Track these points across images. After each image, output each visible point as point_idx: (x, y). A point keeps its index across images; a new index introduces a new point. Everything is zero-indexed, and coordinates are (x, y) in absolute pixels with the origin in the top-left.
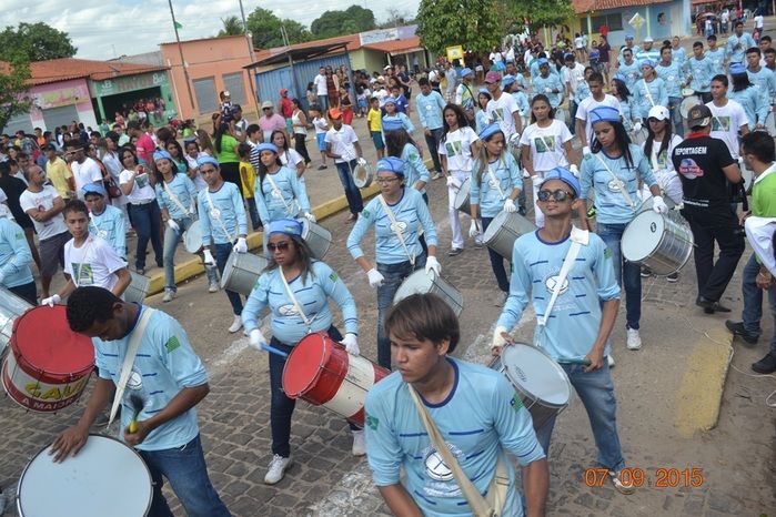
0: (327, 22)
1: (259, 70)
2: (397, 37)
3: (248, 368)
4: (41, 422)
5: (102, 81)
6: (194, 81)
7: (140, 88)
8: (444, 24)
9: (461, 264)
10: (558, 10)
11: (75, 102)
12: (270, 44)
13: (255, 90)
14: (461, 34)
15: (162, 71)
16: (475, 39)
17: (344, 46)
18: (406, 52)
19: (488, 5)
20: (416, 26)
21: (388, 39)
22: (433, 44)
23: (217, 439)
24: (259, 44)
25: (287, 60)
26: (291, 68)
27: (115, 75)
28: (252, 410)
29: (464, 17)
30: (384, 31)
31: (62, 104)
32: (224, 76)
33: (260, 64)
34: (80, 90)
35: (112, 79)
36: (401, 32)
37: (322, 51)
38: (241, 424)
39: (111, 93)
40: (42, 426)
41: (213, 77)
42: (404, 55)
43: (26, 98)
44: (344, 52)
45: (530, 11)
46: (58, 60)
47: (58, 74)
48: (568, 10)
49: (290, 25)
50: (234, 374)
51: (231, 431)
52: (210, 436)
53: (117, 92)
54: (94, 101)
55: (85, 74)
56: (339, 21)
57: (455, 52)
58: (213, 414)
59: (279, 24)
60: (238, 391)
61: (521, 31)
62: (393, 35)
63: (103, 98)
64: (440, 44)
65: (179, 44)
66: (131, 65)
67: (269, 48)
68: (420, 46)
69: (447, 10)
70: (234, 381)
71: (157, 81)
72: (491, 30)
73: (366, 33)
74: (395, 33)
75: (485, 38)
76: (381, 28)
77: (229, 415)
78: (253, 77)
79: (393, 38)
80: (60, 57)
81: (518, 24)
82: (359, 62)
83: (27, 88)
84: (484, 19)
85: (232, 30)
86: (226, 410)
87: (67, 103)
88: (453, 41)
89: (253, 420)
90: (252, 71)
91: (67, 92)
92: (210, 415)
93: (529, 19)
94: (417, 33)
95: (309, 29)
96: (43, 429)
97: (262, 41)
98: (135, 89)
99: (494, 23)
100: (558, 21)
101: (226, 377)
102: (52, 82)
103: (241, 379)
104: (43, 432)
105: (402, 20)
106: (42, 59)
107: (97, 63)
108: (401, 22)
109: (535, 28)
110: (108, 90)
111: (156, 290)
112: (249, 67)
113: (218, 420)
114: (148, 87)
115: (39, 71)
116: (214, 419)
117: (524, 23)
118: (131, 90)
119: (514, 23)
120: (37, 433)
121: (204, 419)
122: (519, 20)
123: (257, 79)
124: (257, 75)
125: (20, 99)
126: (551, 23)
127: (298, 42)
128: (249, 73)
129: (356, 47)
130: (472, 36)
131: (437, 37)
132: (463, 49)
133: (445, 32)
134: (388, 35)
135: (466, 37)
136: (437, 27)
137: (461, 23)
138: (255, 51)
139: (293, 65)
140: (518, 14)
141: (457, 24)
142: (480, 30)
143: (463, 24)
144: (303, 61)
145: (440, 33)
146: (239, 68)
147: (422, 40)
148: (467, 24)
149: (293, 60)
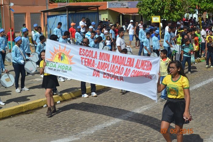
1: (50, 14)
2: (127, 6)
6: (14, 14)
9: (140, 136)
13: (46, 24)
14: (161, 10)
16: (167, 14)
18: (131, 15)
22: (146, 13)
25: (65, 11)
30: (121, 2)
32: (31, 14)
33: (51, 11)
36: (130, 4)
37: (86, 8)
41: (25, 14)
44: (97, 11)
45: (199, 2)
61: (195, 12)
62: (125, 5)
64: (149, 14)
67: (58, 2)
68: (138, 13)
72: (177, 10)
73: (111, 2)
75: (174, 14)
78: (46, 17)
81: (193, 8)
82: (104, 17)
88: (156, 13)
90: (46, 14)
93: (199, 6)
94: (137, 6)
99: (179, 6)
109: (201, 11)
112: (44, 12)
117: (196, 8)
119: (191, 7)
122: (194, 6)
123: (48, 18)
124: (48, 16)
127: (74, 2)
128: (44, 15)
129: (104, 9)
130: (167, 11)
131: (148, 9)
132: (161, 18)
133: (153, 8)
134: (122, 5)
135: (164, 12)
136: (149, 5)
137: (162, 4)
138: (50, 3)
139: (68, 14)
140: (193, 3)
141: (160, 5)
142: (172, 9)
143: (163, 4)
144: (74, 12)
145: (150, 8)
146: (39, 11)
147: (140, 10)
148: (165, 5)
149: (68, 11)
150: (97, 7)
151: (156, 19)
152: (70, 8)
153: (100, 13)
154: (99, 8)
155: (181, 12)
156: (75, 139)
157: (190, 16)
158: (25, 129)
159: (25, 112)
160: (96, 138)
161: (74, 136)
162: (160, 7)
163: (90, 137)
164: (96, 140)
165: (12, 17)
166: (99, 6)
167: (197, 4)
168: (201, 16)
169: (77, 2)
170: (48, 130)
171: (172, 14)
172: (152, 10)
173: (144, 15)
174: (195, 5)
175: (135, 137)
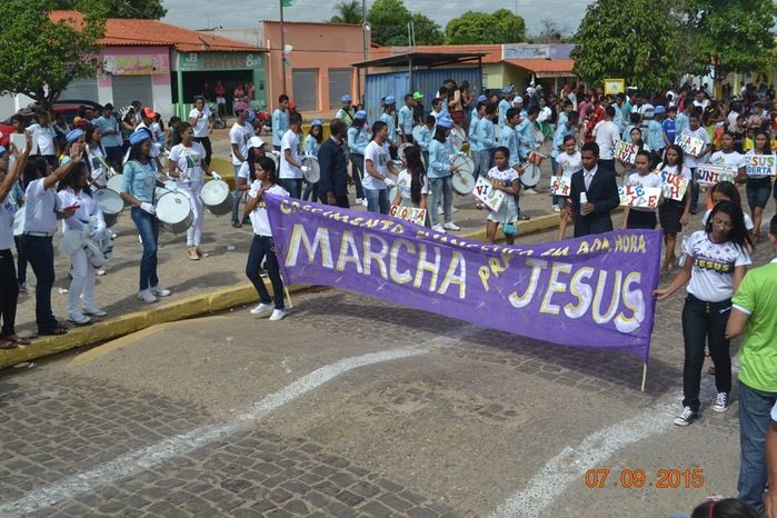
0: (467, 25)
1: (371, 70)
2: (548, 55)
3: (278, 430)
4: (24, 445)
5: (186, 54)
6: (294, 70)
7: (229, 68)
8: (608, 49)
10: (757, 53)
11: (151, 72)
12: (394, 40)
13: (362, 94)
14: (627, 65)
15: (259, 53)
16: (640, 75)
17: (480, 59)
18: (555, 76)
19: (667, 35)
20: (573, 46)
21: (537, 57)
22: (590, 72)
23: (220, 509)
24: (379, 40)
25: (406, 64)
26: (409, 75)
27: (203, 48)
28: (270, 483)
29: (636, 45)
30: (533, 46)
31: (136, 73)
32: (330, 70)
33: (374, 64)
34: (160, 60)
35: (199, 53)
36: (554, 51)
37: (453, 59)
38: (254, 498)
39: (194, 69)
40: (24, 450)
41: (317, 70)
42: (553, 79)
43: (94, 60)
44: (478, 66)
45: (719, 50)
46: (143, 21)
47: (140, 37)
48: (770, 55)
49: (421, 21)
50: (259, 435)
51: (239, 504)
52: (213, 505)
53: (202, 69)
54: (174, 75)
55: (169, 41)
56: (482, 25)
57: (614, 86)
58: (223, 478)
59: (408, 18)
60: (259, 456)
61: (706, 72)
62: (544, 53)
63: (183, 73)
64: (599, 74)
65: (282, 24)
66: (224, 40)
67: (390, 45)
68: (573, 71)
69: (615, 33)
70: (257, 443)
71: (250, 63)
72: (665, 66)
73: (510, 46)
74: (547, 50)
75: (657, 75)
76: (531, 42)
77: (241, 484)
78: (363, 78)
79: (543, 57)
80: (145, 18)
81: (702, 62)
82: (495, 81)
83: (97, 49)
84: (659, 51)
85: (351, 17)
86: (239, 477)
87: (142, 73)
88: (615, 73)
89: (268, 496)
90: (362, 71)
91: (145, 60)
92: (219, 479)
93: (716, 60)
94: (572, 55)
95: (443, 30)
96: (24, 454)
97: (384, 34)
98: (223, 69)
99: (670, 57)
100: (754, 67)
101: (249, 436)
102: (130, 45)
103: (267, 442)
104: (24, 458)
105: (558, 36)
106: (125, 17)
107: (186, 32)
108: (556, 38)
109: (722, 71)
110: (193, 65)
111: (192, 313)
112: (360, 66)
113: (227, 487)
114: (238, 68)
115: (117, 29)
116: (222, 485)
117: (709, 63)
118: (218, 69)
119: (697, 61)
120: (18, 457)
121: (211, 481)
122: (704, 58)
123: (367, 81)
124: (367, 76)
125: (86, 58)
126: (745, 69)
127: (427, 45)
128: (358, 72)
129: (495, 61)
130: (641, 69)
131: (596, 64)
132: (627, 84)
133: (607, 60)
134: (537, 52)
135: (632, 70)
136: (599, 52)
137: (629, 51)
138: (372, 46)
139: (413, 71)
140: (704, 51)
141: (625, 53)
142: (651, 63)
143: (631, 52)
144: (425, 67)
145: (600, 60)
146: (348, 65)
147: (576, 65)
148: (637, 53)
149: (414, 65)
150: (479, 56)
151: (615, 87)
152: (417, 59)
153: (484, 71)
154: (484, 60)
155: (674, 72)
156: (419, 352)
157: (696, 80)
158: (309, 326)
159: (311, 288)
160: (464, 353)
161: (417, 345)
162: (625, 57)
163: (451, 348)
164: (465, 357)
165: (289, 77)
166: (484, 55)
167: (713, 52)
168: (721, 80)
169: (434, 44)
170: (359, 330)
171: (652, 75)
172: (606, 64)
173: (587, 76)
174: (708, 55)
175: (555, 355)
